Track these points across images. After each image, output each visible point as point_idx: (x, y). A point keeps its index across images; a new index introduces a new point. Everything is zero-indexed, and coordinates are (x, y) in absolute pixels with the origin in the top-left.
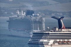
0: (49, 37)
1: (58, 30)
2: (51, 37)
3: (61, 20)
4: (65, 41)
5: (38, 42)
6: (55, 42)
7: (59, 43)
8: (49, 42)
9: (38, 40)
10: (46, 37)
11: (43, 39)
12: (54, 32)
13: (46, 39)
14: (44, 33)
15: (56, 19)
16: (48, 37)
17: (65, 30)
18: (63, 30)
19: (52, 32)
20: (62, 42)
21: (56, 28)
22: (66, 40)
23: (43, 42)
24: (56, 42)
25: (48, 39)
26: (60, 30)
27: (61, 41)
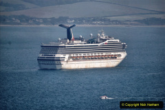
8: (65, 58)
9: (52, 55)
21: (66, 39)
22: (79, 55)
24: (71, 57)
26: (71, 41)
27: (75, 55)
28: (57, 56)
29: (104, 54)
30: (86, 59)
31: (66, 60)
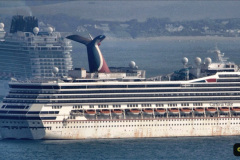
0: (59, 97)
1: (87, 77)
2: (65, 97)
3: (97, 46)
4: (108, 110)
5: (25, 112)
6: (75, 111)
7: (87, 114)
8: (57, 112)
9: (23, 107)
10: (48, 97)
11: (38, 102)
12: (74, 81)
13: (49, 102)
14: (43, 84)
15: (82, 41)
16: (54, 97)
17: (108, 76)
18: (102, 76)
19: (68, 81)
20: (98, 111)
21: (79, 69)
22: (111, 107)
23: (38, 113)
24: (81, 111)
25: (54, 102)
26: (92, 74)
27: (96, 108)
28: (34, 108)
29: (206, 105)
30: (135, 117)
31: (59, 118)
